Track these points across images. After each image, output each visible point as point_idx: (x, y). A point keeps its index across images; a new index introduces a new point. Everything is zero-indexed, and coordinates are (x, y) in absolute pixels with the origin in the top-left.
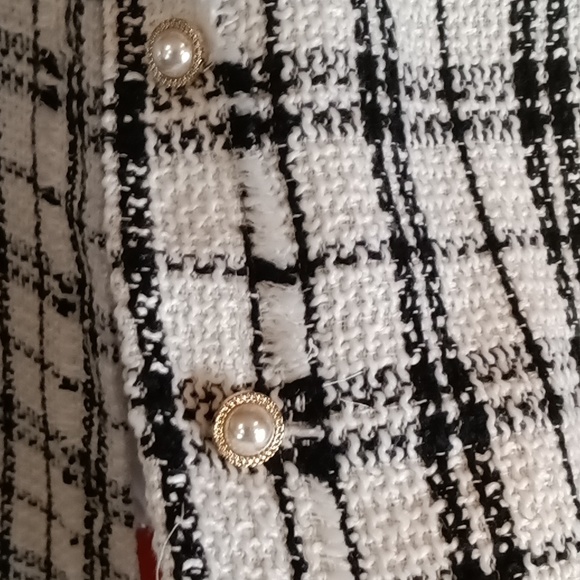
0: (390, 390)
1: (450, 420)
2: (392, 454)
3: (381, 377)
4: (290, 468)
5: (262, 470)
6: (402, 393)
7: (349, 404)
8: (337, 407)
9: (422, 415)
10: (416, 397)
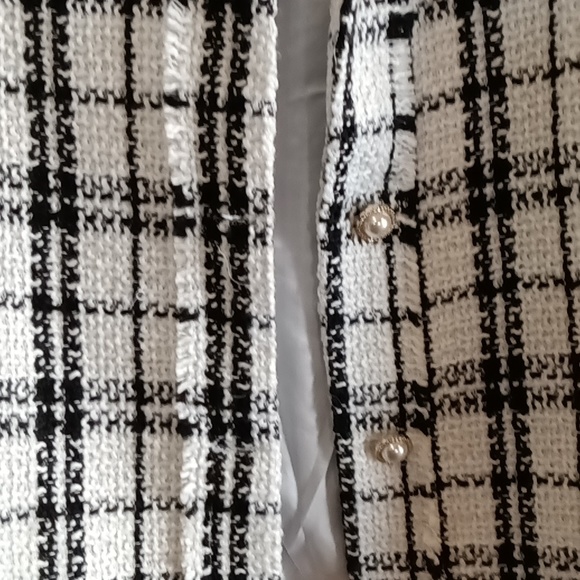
0: (453, 184)
1: (488, 199)
2: (451, 220)
3: (449, 177)
4: (395, 239)
5: (380, 241)
6: (460, 184)
7: (430, 193)
8: (424, 197)
9: (471, 196)
10: (467, 187)
